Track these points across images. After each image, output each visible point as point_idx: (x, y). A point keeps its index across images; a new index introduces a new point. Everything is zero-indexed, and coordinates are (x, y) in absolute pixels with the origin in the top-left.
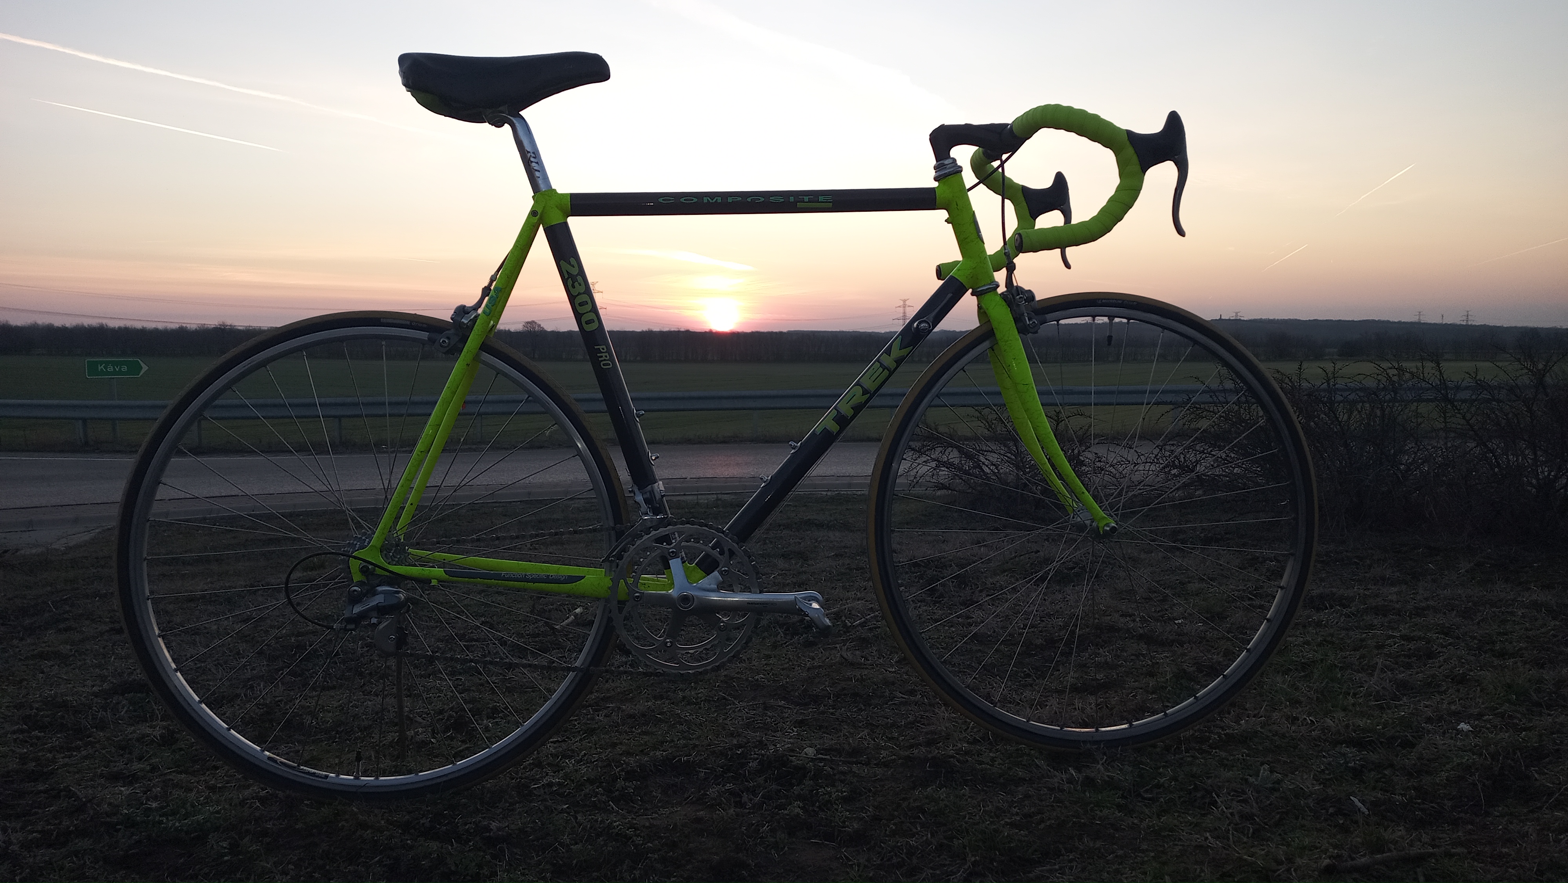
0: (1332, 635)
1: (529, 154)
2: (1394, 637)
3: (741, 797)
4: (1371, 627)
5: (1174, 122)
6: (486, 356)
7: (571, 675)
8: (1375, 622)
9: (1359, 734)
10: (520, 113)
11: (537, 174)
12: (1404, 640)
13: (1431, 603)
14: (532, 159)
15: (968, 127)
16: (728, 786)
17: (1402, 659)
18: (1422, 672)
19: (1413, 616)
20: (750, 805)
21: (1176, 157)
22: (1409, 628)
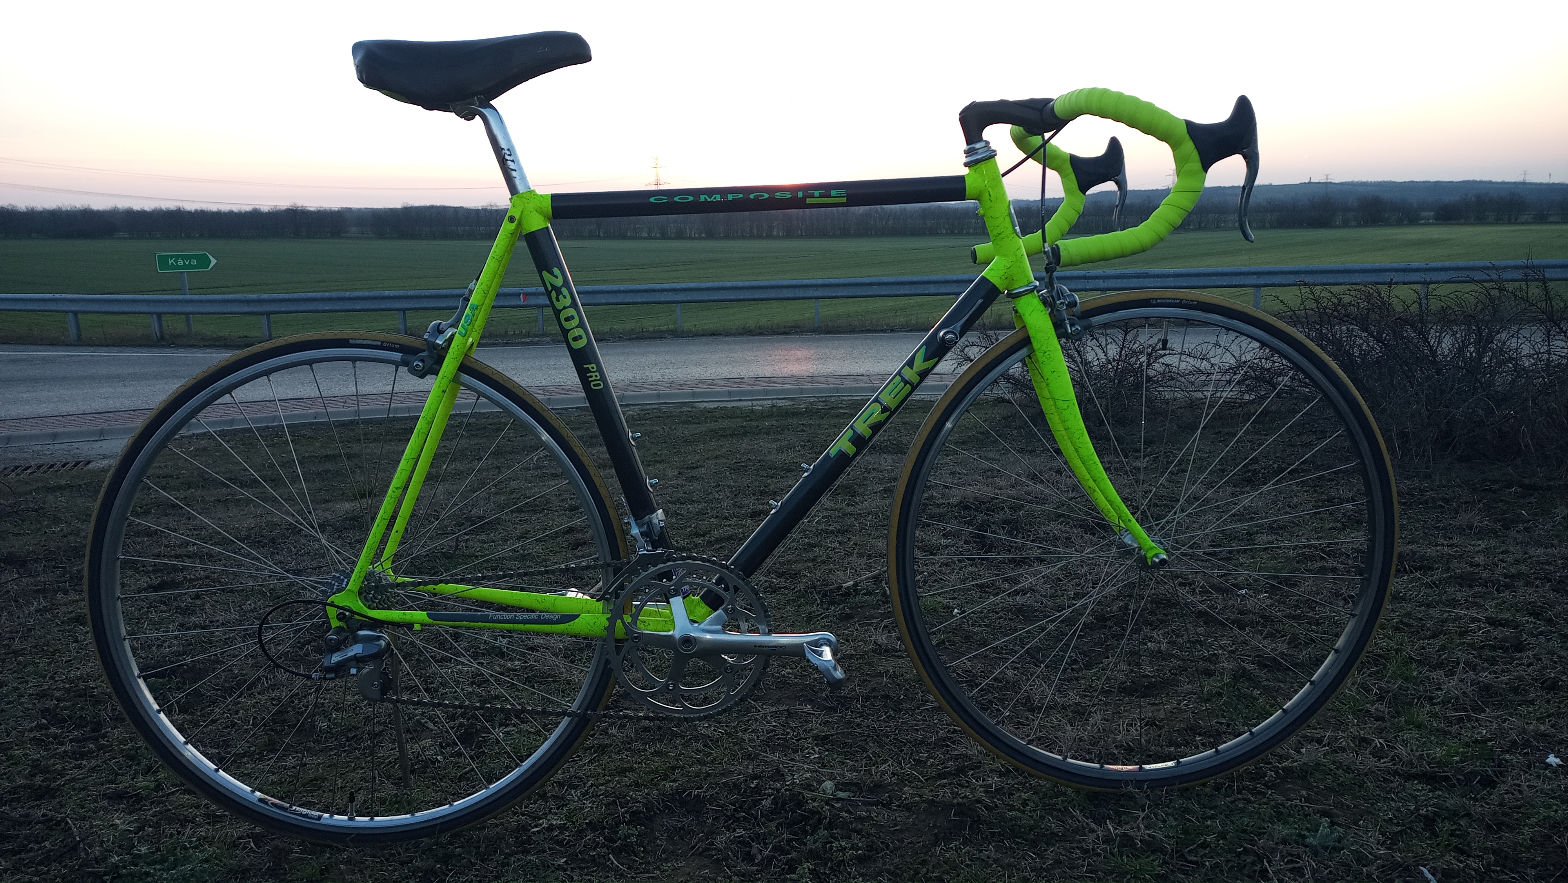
0: (1409, 615)
1: (504, 151)
2: (1479, 620)
3: (751, 847)
4: (1453, 603)
5: (1244, 108)
6: (465, 378)
7: (566, 720)
8: (1459, 595)
9: (1433, 767)
10: (492, 102)
11: (514, 174)
12: (1490, 624)
13: (1523, 568)
14: (507, 157)
15: (1003, 103)
16: (740, 832)
17: (1487, 653)
18: (1508, 671)
19: (1501, 588)
20: (760, 857)
21: (1245, 150)
22: (1496, 606)
